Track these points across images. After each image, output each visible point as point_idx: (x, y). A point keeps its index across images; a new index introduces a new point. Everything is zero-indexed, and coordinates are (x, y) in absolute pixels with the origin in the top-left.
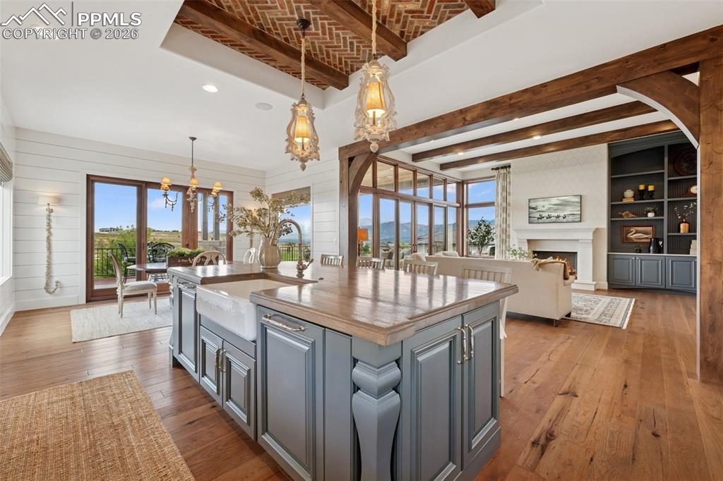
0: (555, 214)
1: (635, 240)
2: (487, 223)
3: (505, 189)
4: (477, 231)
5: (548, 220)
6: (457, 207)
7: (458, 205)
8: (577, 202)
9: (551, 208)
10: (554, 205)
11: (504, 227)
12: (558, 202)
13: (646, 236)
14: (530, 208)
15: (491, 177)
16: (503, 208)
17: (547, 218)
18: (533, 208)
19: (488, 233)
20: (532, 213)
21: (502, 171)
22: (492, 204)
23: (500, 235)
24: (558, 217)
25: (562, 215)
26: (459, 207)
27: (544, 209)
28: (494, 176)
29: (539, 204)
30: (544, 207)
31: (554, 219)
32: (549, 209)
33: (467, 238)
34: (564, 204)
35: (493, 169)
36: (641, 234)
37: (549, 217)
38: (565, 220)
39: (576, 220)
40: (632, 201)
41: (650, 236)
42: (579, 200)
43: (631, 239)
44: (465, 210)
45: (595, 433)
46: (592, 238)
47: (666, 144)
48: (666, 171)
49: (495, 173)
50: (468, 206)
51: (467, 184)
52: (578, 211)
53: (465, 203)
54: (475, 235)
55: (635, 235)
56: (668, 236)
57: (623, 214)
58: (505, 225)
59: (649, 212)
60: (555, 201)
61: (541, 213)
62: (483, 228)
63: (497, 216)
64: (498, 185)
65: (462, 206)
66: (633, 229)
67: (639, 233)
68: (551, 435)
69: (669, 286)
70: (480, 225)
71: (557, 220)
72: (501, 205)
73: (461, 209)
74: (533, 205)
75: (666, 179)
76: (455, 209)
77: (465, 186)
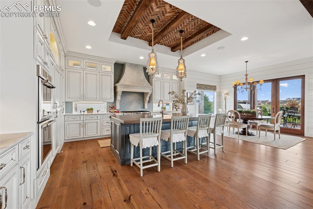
45: (105, 186)
68: (114, 176)
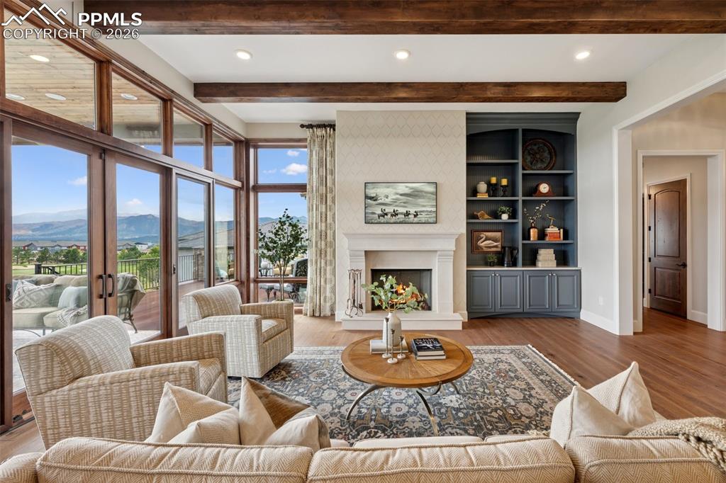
0: (403, 210)
1: (485, 249)
2: (294, 221)
3: (322, 163)
4: (276, 234)
5: (394, 219)
6: (236, 189)
7: (238, 184)
8: (432, 193)
9: (397, 199)
10: (401, 195)
11: (323, 228)
12: (407, 191)
13: (495, 244)
14: (367, 197)
15: (300, 140)
16: (322, 195)
17: (392, 215)
18: (371, 198)
19: (297, 238)
20: (371, 206)
21: (319, 132)
22: (301, 188)
23: (316, 243)
24: (407, 214)
25: (412, 211)
26: (241, 188)
27: (387, 201)
28: (305, 140)
29: (380, 191)
30: (387, 197)
31: (401, 217)
32: (395, 201)
33: (257, 247)
34: (415, 194)
35: (302, 126)
36: (491, 241)
37: (395, 214)
38: (416, 220)
39: (431, 220)
40: (486, 197)
41: (498, 244)
42: (434, 190)
43: (481, 248)
44: (252, 195)
46: (454, 249)
47: (520, 126)
48: (520, 161)
49: (307, 133)
50: (258, 188)
51: (256, 147)
52: (432, 206)
53: (252, 183)
54: (273, 241)
55: (484, 243)
56: (523, 244)
57: (479, 214)
58: (324, 224)
59: (504, 212)
60: (402, 188)
61: (384, 207)
62: (288, 229)
63: (310, 209)
64: (311, 155)
65: (247, 189)
66: (484, 235)
67: (489, 239)
69: (527, 309)
70: (283, 223)
71: (406, 219)
72: (317, 190)
73: (243, 193)
74: (371, 192)
75: (520, 172)
76: (232, 192)
77: (252, 151)
